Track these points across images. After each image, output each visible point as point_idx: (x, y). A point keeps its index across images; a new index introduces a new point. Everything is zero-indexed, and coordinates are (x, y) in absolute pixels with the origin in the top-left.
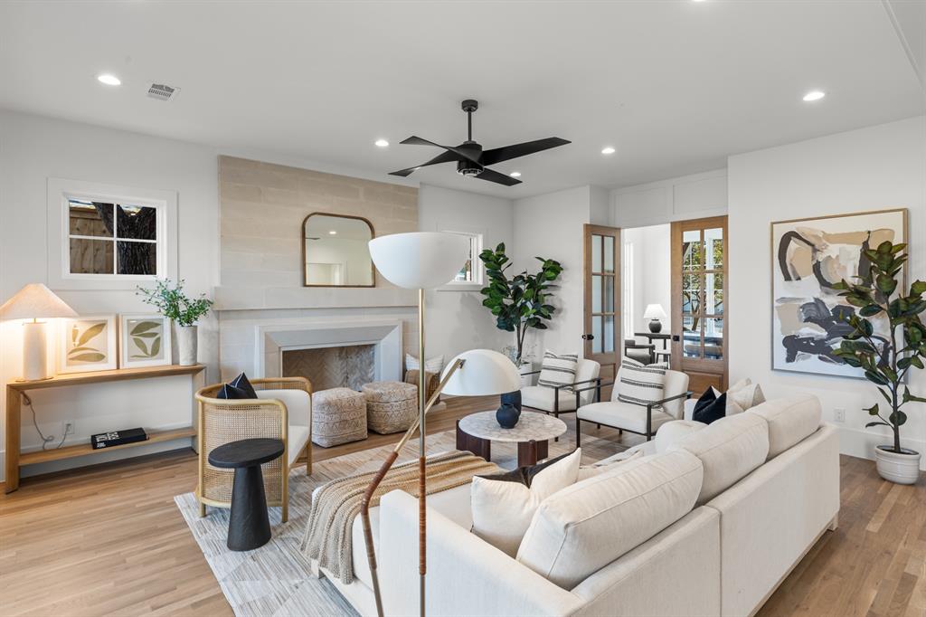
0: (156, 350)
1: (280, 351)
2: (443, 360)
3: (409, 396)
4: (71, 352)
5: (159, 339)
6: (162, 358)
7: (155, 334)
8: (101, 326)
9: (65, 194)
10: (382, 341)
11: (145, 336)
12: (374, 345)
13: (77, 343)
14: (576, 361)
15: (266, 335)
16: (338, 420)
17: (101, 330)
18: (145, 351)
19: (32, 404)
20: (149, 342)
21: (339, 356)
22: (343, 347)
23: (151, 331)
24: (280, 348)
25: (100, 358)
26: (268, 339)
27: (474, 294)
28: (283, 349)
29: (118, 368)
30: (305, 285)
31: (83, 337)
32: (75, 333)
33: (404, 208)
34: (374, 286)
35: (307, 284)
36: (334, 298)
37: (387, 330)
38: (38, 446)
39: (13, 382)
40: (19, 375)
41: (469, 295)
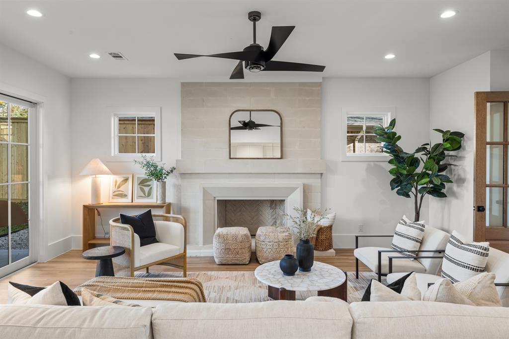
0: (149, 194)
1: (215, 200)
2: (335, 216)
3: (281, 240)
4: (114, 192)
5: (151, 188)
6: (152, 198)
7: (149, 185)
8: (126, 180)
9: (115, 115)
10: (289, 198)
11: (145, 186)
12: (284, 200)
13: (117, 188)
14: (422, 230)
15: (204, 189)
16: (224, 247)
17: (126, 183)
18: (145, 194)
19: (101, 215)
20: (147, 189)
21: (270, 206)
22: (273, 200)
23: (148, 183)
24: (215, 197)
25: (126, 196)
26: (205, 191)
27: (382, 164)
28: (217, 199)
29: (132, 202)
30: (230, 158)
31: (119, 185)
32: (116, 182)
33: (308, 99)
34: (281, 158)
35: (231, 157)
36: (250, 167)
37: (292, 190)
38: (102, 236)
39: (87, 204)
40: (89, 201)
41: (374, 164)
